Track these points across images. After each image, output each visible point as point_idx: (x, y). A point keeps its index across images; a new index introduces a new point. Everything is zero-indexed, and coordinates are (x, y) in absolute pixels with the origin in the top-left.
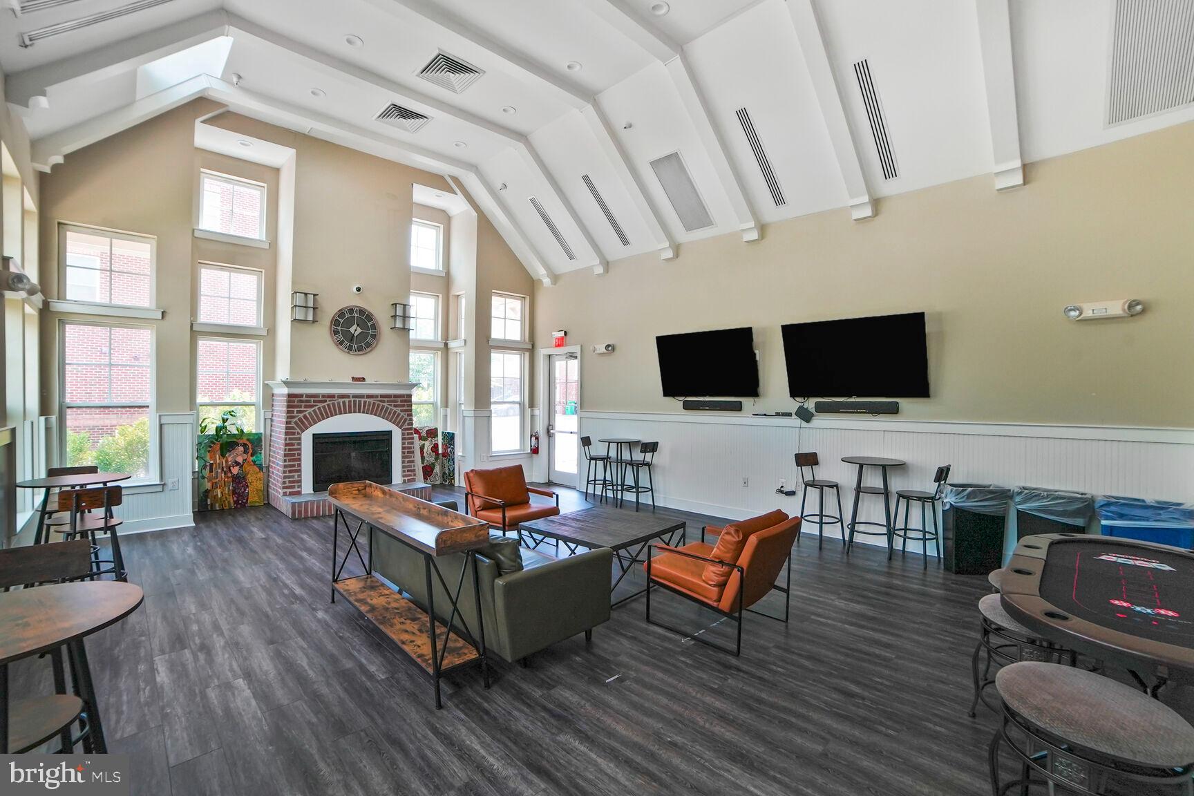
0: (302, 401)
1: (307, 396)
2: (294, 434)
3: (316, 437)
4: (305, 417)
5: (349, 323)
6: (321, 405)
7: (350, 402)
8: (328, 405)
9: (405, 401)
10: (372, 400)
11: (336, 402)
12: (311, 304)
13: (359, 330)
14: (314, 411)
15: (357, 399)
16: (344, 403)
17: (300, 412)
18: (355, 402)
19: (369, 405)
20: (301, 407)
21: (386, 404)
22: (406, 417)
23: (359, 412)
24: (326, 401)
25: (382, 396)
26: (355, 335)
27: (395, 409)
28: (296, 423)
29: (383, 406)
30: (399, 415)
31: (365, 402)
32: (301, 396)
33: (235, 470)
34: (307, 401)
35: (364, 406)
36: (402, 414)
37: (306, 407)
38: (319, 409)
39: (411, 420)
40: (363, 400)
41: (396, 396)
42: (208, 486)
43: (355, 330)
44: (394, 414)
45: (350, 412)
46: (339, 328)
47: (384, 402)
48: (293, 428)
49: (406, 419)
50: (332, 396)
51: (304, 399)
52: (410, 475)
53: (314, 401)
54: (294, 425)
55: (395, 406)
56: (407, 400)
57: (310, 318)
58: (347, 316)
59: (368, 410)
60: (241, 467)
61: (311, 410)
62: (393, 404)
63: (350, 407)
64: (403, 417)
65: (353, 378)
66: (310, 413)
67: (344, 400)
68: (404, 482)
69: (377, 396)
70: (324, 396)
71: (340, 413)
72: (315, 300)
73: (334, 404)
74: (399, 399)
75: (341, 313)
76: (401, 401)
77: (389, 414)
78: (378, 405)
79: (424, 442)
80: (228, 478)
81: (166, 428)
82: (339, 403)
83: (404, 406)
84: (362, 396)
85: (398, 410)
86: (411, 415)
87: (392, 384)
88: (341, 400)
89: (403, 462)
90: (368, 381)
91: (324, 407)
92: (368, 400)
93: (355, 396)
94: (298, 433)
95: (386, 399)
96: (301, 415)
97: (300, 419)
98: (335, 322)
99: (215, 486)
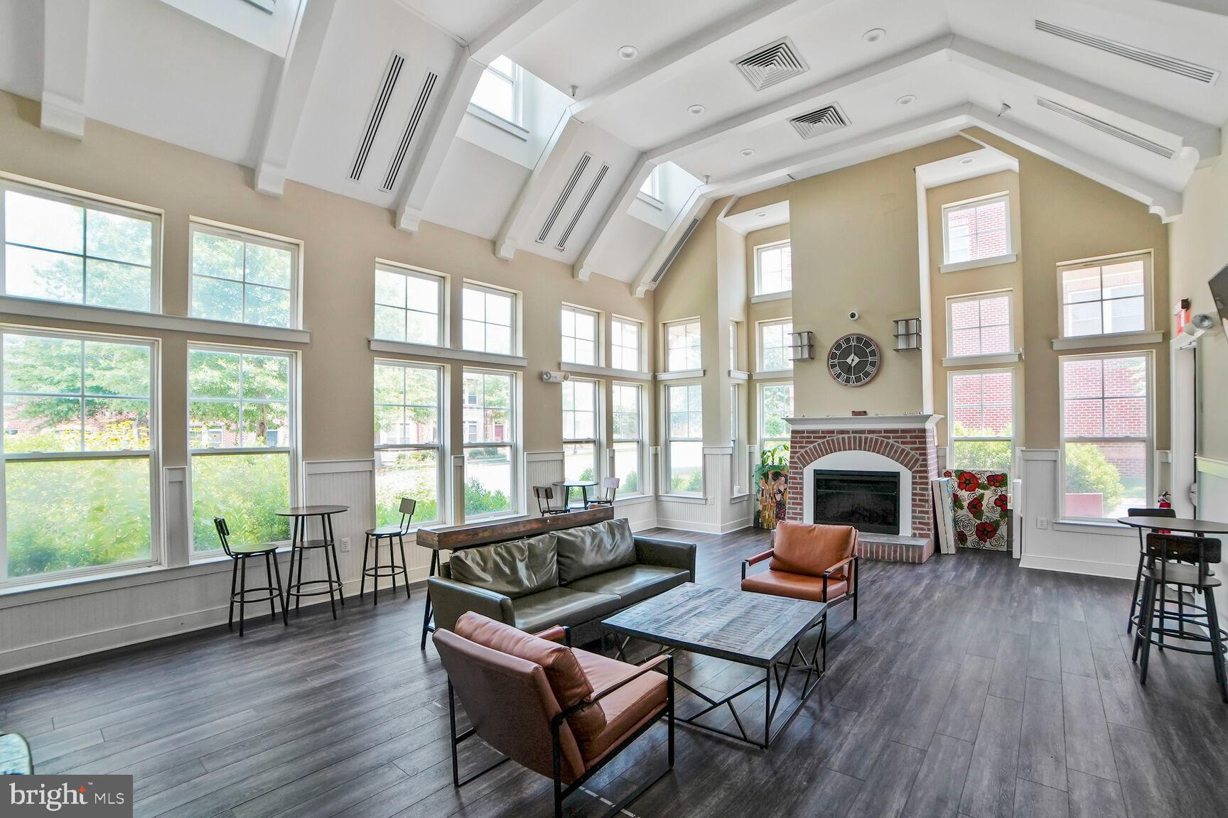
0: (803, 437)
1: (809, 432)
2: (796, 468)
3: (816, 472)
4: (806, 452)
5: (846, 353)
6: (820, 441)
7: (849, 438)
8: (828, 441)
9: (917, 437)
10: (874, 436)
11: (835, 438)
12: (805, 342)
13: (857, 360)
14: (815, 447)
15: (858, 435)
16: (843, 439)
17: (801, 447)
18: (855, 438)
19: (871, 442)
20: (802, 442)
21: (891, 441)
22: (917, 456)
23: (860, 449)
24: (825, 437)
25: (886, 431)
26: (853, 366)
27: (903, 446)
28: (798, 458)
29: (888, 443)
30: (908, 453)
31: (866, 439)
32: (803, 432)
33: (778, 497)
34: (809, 437)
35: (865, 443)
36: (913, 452)
37: (807, 442)
38: (819, 445)
39: (925, 460)
40: (863, 436)
41: (904, 431)
42: (760, 507)
43: (853, 360)
44: (902, 453)
45: (850, 449)
46: (836, 361)
47: (889, 438)
48: (795, 463)
49: (917, 460)
50: (832, 432)
51: (805, 435)
52: (922, 529)
53: (815, 437)
54: (796, 460)
55: (902, 443)
56: (921, 435)
57: (806, 355)
58: (844, 346)
59: (870, 447)
60: (783, 495)
61: (812, 446)
62: (900, 440)
63: (849, 443)
64: (913, 456)
65: (853, 412)
66: (811, 449)
67: (843, 436)
68: (914, 535)
69: (880, 432)
70: (823, 432)
71: (840, 450)
72: (809, 338)
73: (833, 440)
74: (908, 435)
75: (838, 346)
76: (911, 437)
77: (896, 452)
78: (882, 442)
79: (982, 491)
80: (773, 503)
81: (707, 457)
82: (838, 439)
83: (915, 443)
84: (862, 432)
85: (907, 447)
86: (925, 454)
87: (900, 417)
88: (840, 436)
89: (914, 511)
90: (871, 414)
91: (823, 443)
92: (870, 436)
93: (854, 432)
94: (801, 468)
95: (891, 435)
96: (803, 451)
97: (802, 455)
98: (833, 356)
99: (764, 507)
